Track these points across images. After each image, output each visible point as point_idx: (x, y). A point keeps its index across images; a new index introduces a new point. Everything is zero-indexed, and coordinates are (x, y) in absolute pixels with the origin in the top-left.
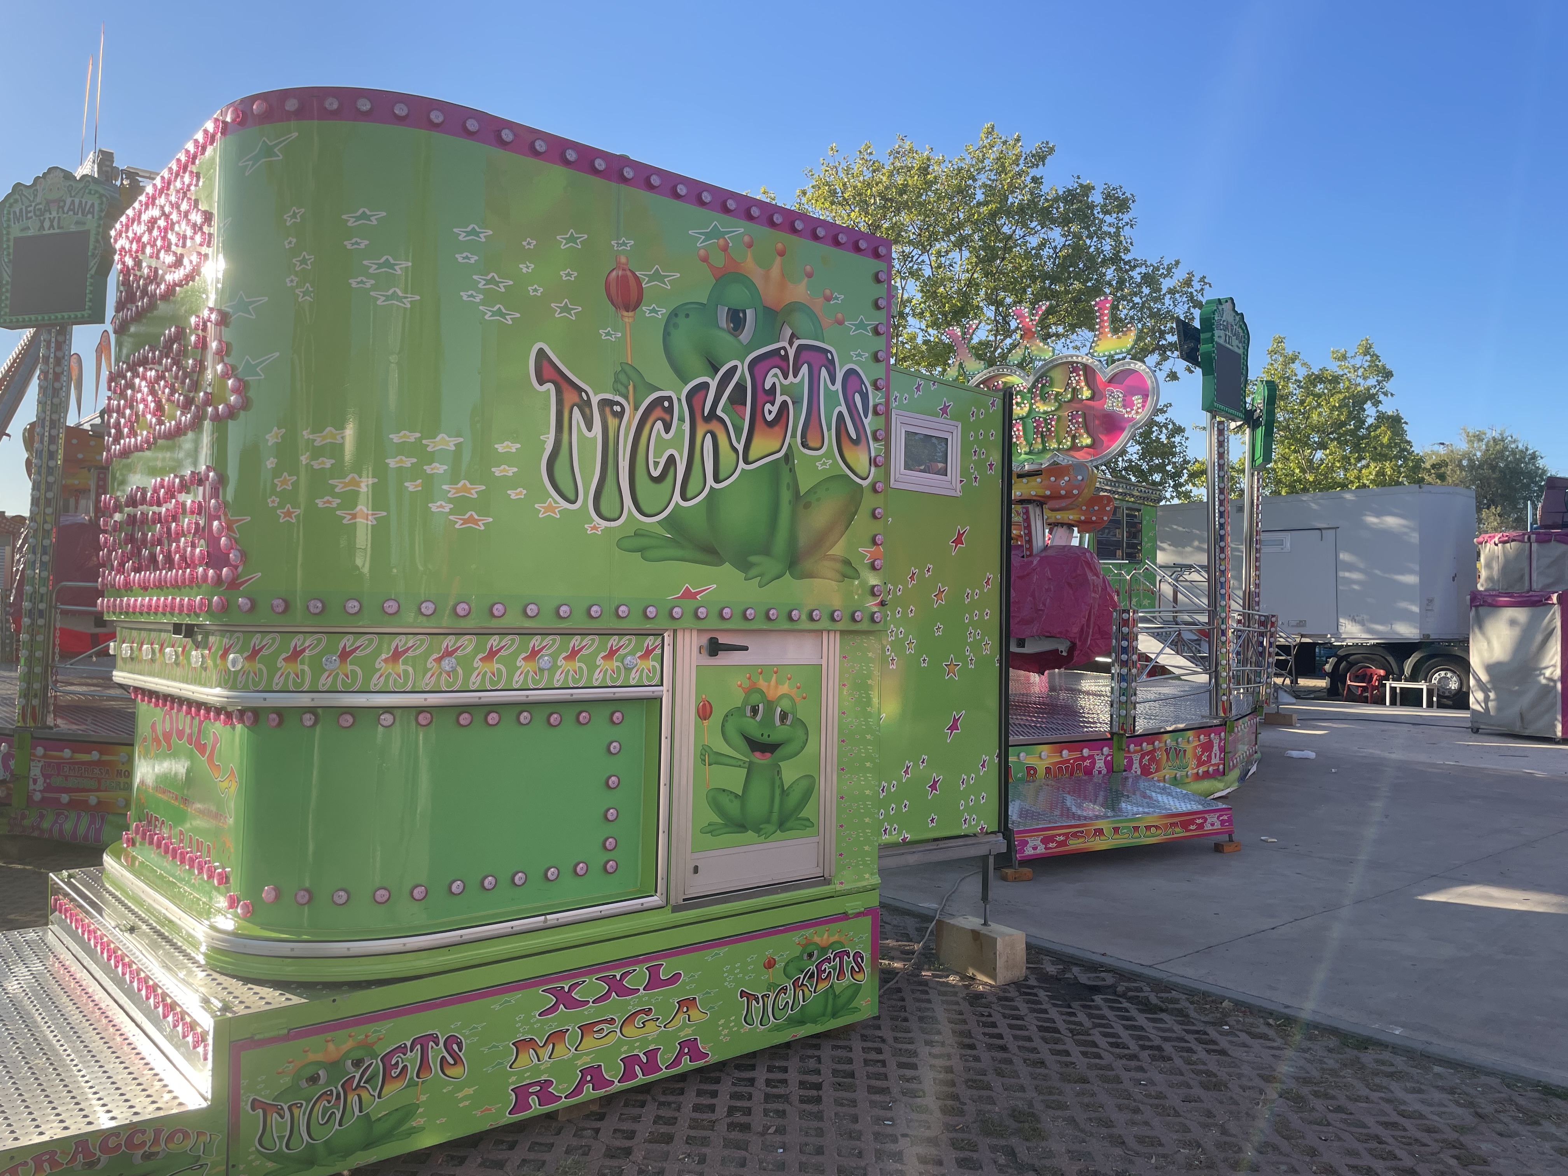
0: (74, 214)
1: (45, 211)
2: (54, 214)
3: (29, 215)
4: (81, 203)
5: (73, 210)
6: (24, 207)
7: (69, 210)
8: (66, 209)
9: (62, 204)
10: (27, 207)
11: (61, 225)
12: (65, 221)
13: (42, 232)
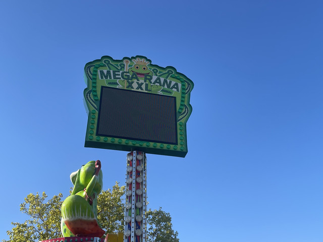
0: (160, 85)
1: (132, 77)
2: (141, 81)
3: (117, 76)
4: (165, 81)
5: (160, 83)
6: (111, 71)
7: (156, 82)
8: (153, 81)
9: (148, 77)
10: (114, 72)
11: (149, 89)
12: (152, 87)
13: (130, 89)
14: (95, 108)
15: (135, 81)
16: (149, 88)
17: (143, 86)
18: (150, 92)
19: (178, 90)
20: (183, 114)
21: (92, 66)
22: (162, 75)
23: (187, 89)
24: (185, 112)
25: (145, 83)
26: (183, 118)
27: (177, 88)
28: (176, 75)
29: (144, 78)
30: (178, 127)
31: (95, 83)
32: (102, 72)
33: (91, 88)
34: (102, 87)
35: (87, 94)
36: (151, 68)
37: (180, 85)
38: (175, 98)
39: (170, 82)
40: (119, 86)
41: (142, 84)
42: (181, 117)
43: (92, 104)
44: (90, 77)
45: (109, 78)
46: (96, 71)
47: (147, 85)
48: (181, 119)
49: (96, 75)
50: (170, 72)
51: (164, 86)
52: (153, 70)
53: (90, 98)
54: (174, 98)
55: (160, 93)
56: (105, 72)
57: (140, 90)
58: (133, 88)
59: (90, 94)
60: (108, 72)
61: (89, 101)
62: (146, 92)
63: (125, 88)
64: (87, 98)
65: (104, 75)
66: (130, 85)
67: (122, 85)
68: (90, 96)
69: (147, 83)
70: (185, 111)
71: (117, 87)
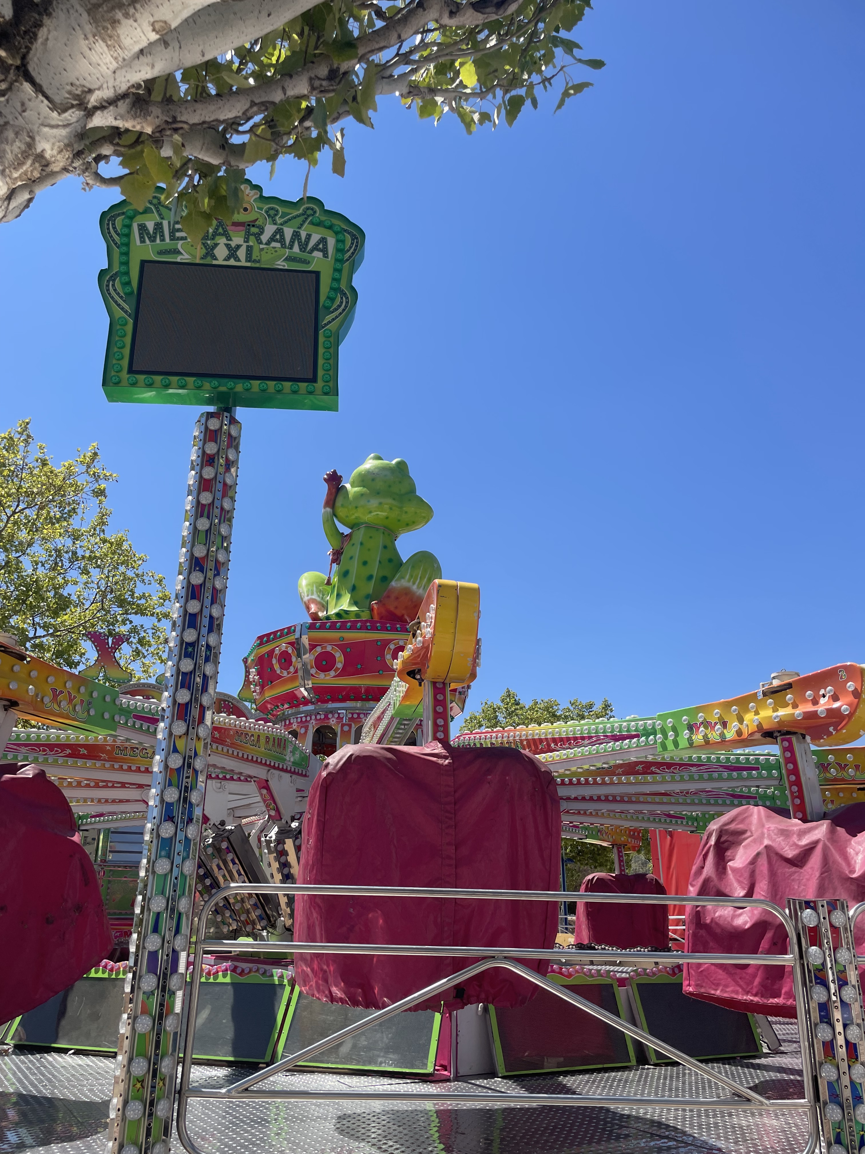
0: (283, 246)
1: (215, 234)
2: (237, 240)
3: (178, 234)
4: (296, 235)
5: (282, 241)
6: (165, 223)
7: (272, 239)
8: (265, 238)
9: (255, 230)
10: (171, 224)
11: (254, 257)
12: (263, 253)
13: (208, 261)
14: (126, 312)
15: (222, 241)
16: (255, 255)
17: (242, 254)
18: (257, 265)
19: (326, 255)
20: (336, 309)
21: (119, 215)
22: (290, 220)
23: (348, 251)
24: (340, 306)
25: (245, 245)
26: (333, 320)
27: (325, 251)
28: (323, 218)
29: (244, 233)
30: (321, 339)
31: (127, 254)
32: (142, 228)
33: (116, 269)
34: (143, 263)
35: (108, 281)
36: (261, 205)
37: (331, 242)
38: (317, 274)
39: (309, 236)
40: (184, 257)
41: (238, 247)
42: (329, 318)
43: (119, 305)
44: (113, 240)
45: (158, 241)
46: (129, 227)
47: (249, 249)
48: (330, 322)
49: (128, 235)
50: (309, 212)
51: (291, 247)
52: (267, 212)
53: (115, 290)
54: (314, 275)
55: (281, 264)
56: (150, 226)
57: (232, 262)
58: (216, 259)
59: (114, 281)
60: (158, 227)
61: (112, 298)
62: (249, 264)
63: (198, 261)
64: (108, 290)
65: (148, 234)
66: (210, 252)
67: (191, 255)
68: (113, 285)
69: (251, 243)
70: (342, 303)
71: (178, 260)
